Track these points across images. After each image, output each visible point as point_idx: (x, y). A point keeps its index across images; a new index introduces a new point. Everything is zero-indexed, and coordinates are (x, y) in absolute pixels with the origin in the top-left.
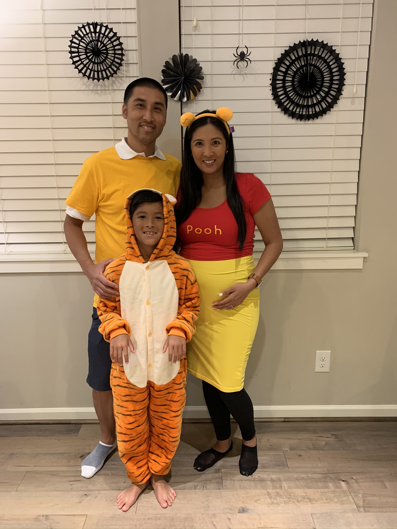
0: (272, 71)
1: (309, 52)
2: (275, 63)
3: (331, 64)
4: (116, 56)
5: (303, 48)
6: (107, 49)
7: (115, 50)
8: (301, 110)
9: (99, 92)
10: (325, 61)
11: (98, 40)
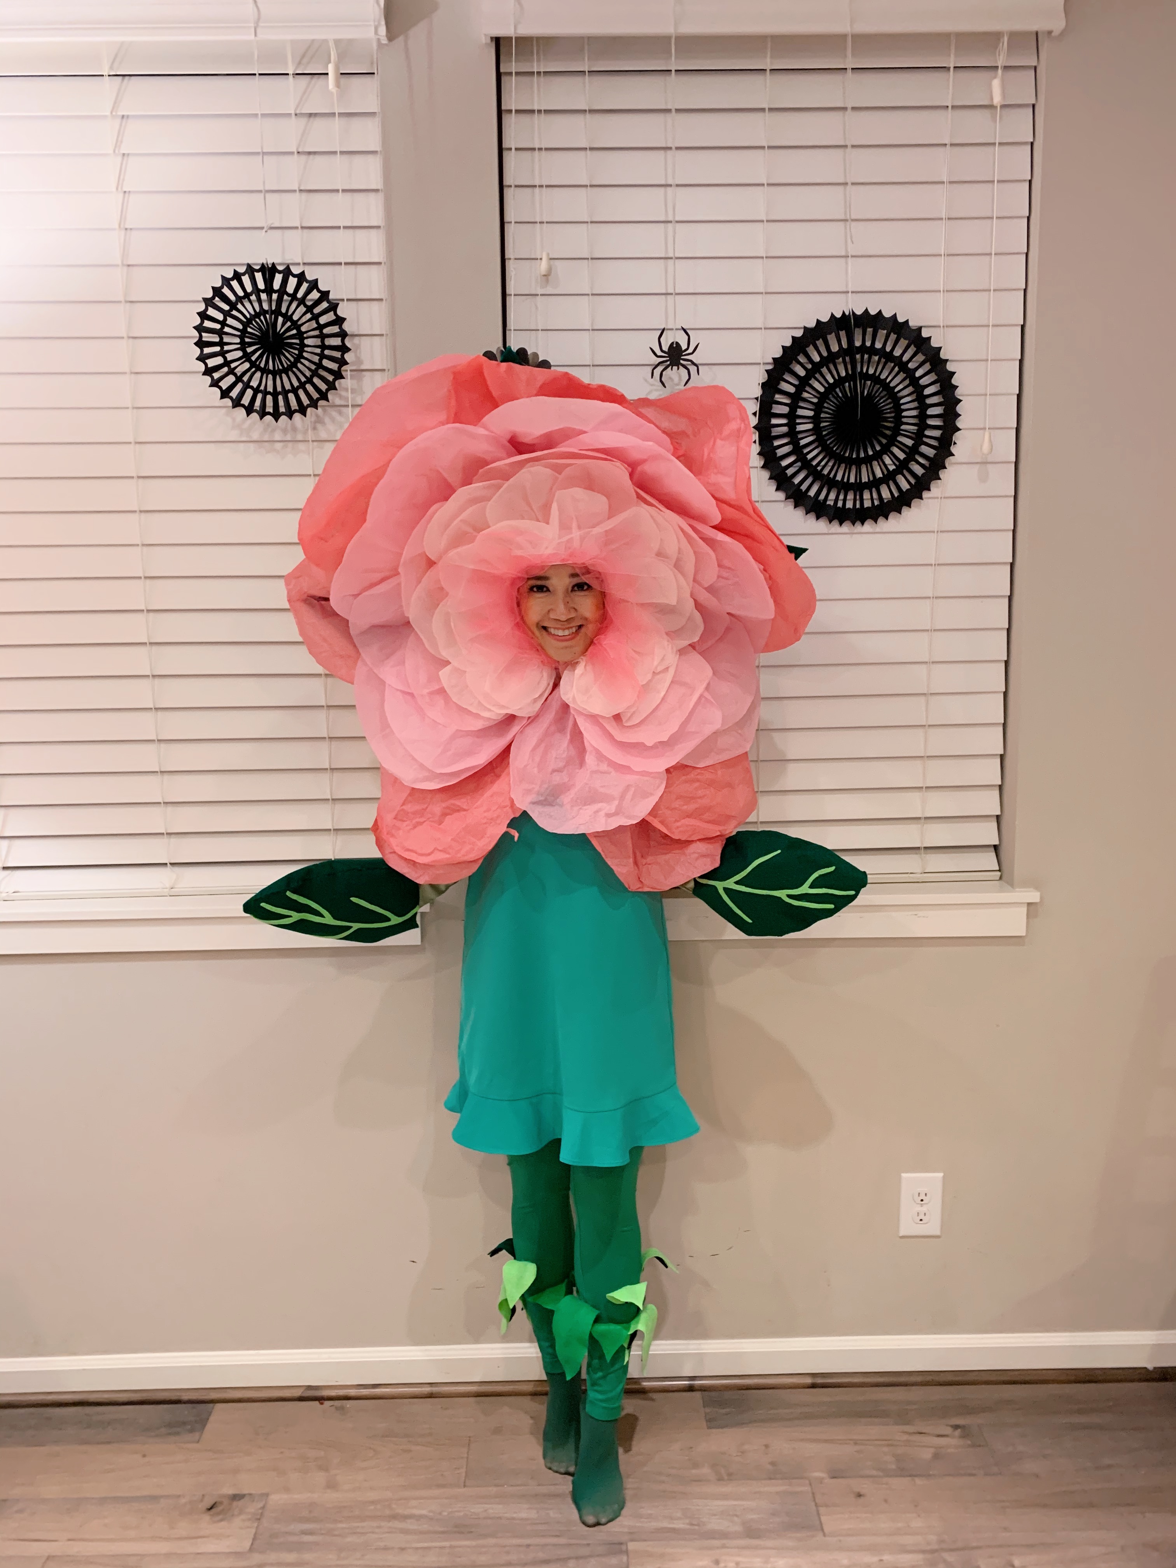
0: (758, 392)
1: (858, 343)
2: (767, 371)
3: (918, 374)
4: (327, 352)
5: (843, 334)
6: (300, 335)
7: (323, 337)
8: (841, 497)
9: (278, 446)
10: (903, 366)
11: (277, 312)
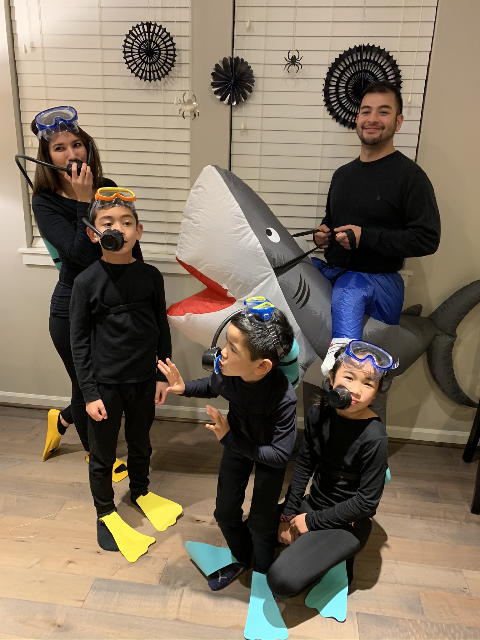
0: (325, 76)
1: (364, 58)
2: (329, 68)
4: (168, 56)
5: (359, 54)
6: (159, 50)
7: (167, 50)
9: (152, 91)
10: (381, 67)
11: (151, 41)
